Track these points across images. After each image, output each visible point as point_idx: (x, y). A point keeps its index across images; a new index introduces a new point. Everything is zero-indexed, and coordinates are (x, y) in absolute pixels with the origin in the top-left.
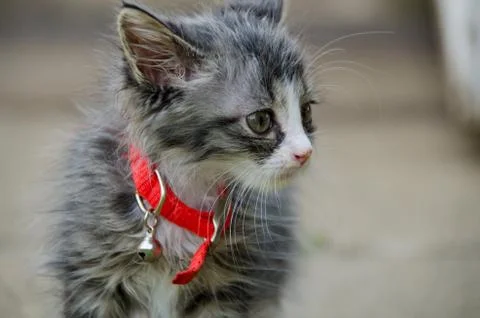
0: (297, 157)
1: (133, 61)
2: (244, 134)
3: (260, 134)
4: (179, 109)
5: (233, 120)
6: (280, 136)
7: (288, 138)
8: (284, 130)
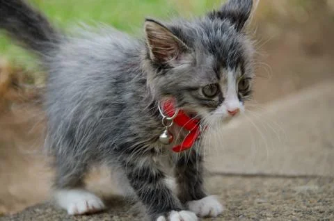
0: (230, 112)
1: (150, 48)
2: (200, 97)
3: (209, 97)
4: (170, 78)
5: (196, 89)
6: (222, 100)
7: (226, 101)
8: (224, 96)
